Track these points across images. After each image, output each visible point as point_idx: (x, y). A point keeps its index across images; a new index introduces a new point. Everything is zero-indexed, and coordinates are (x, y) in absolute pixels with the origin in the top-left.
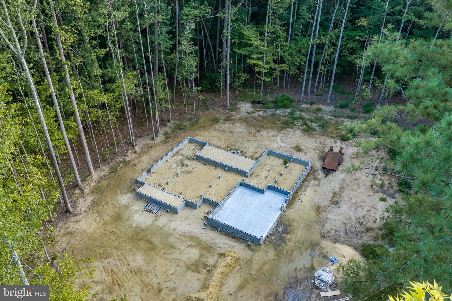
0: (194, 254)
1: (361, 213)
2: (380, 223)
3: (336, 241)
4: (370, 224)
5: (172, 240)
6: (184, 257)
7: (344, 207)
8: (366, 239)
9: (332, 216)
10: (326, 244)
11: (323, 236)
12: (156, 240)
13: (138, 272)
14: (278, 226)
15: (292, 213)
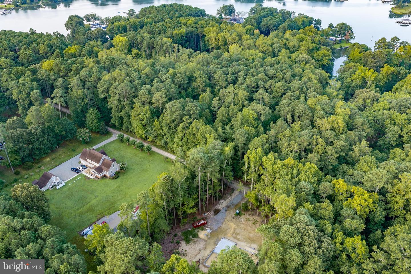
0: (238, 237)
1: (194, 247)
2: (190, 244)
3: (203, 239)
4: (192, 243)
5: (245, 240)
6: (240, 236)
7: (198, 249)
8: (196, 239)
9: (202, 246)
10: (206, 239)
11: (206, 241)
12: (248, 240)
13: (250, 233)
14: (218, 243)
15: (213, 247)
